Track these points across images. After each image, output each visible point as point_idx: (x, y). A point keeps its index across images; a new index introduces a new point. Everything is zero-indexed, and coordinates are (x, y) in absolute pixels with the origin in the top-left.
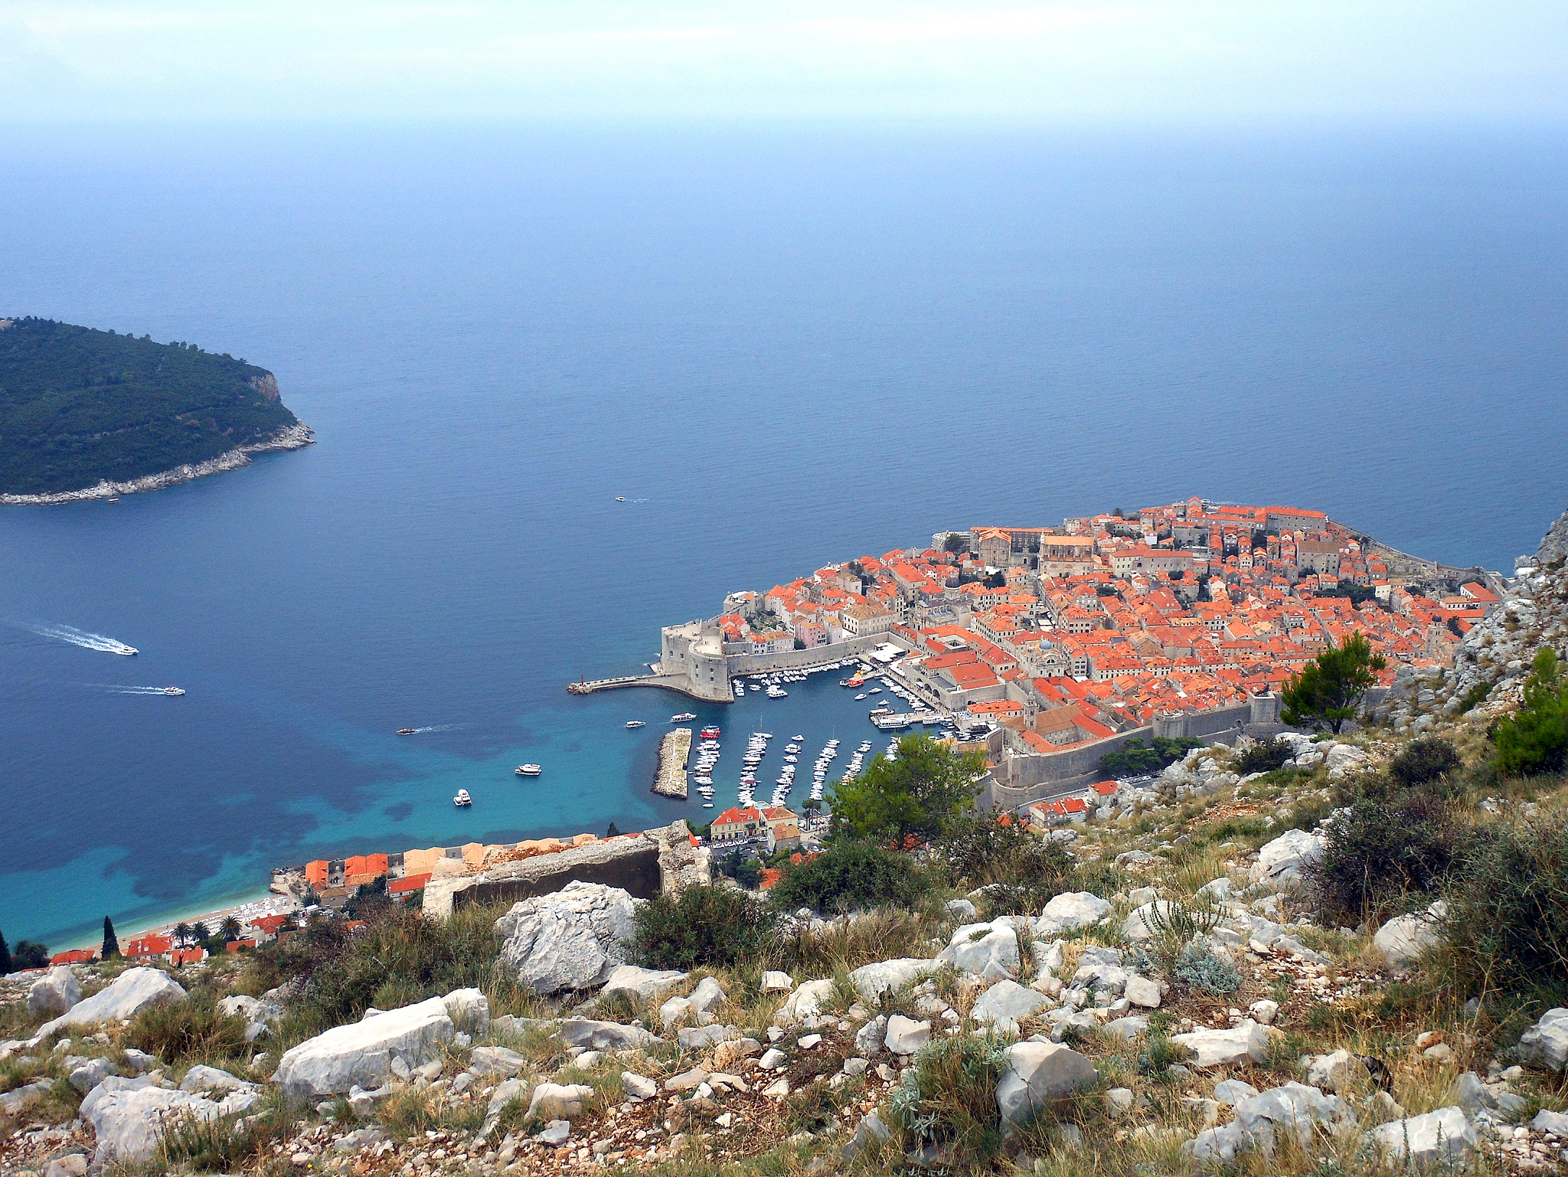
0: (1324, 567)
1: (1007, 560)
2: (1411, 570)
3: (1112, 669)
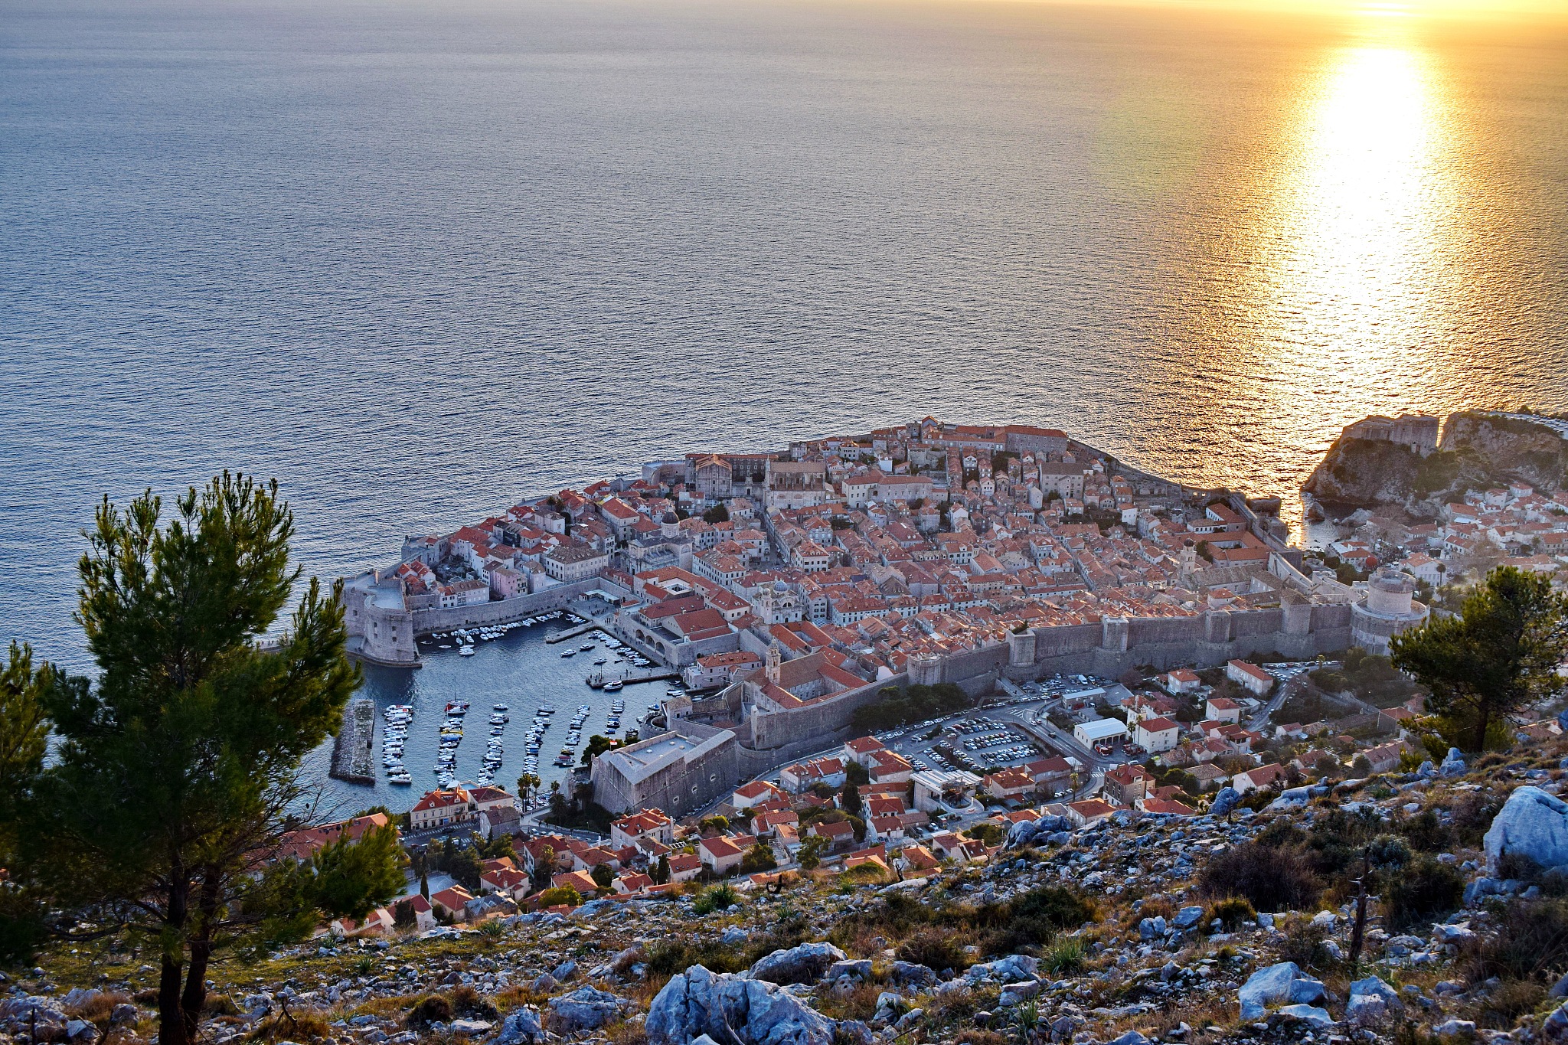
0: (1069, 491)
1: (728, 491)
2: (1156, 492)
3: (855, 611)
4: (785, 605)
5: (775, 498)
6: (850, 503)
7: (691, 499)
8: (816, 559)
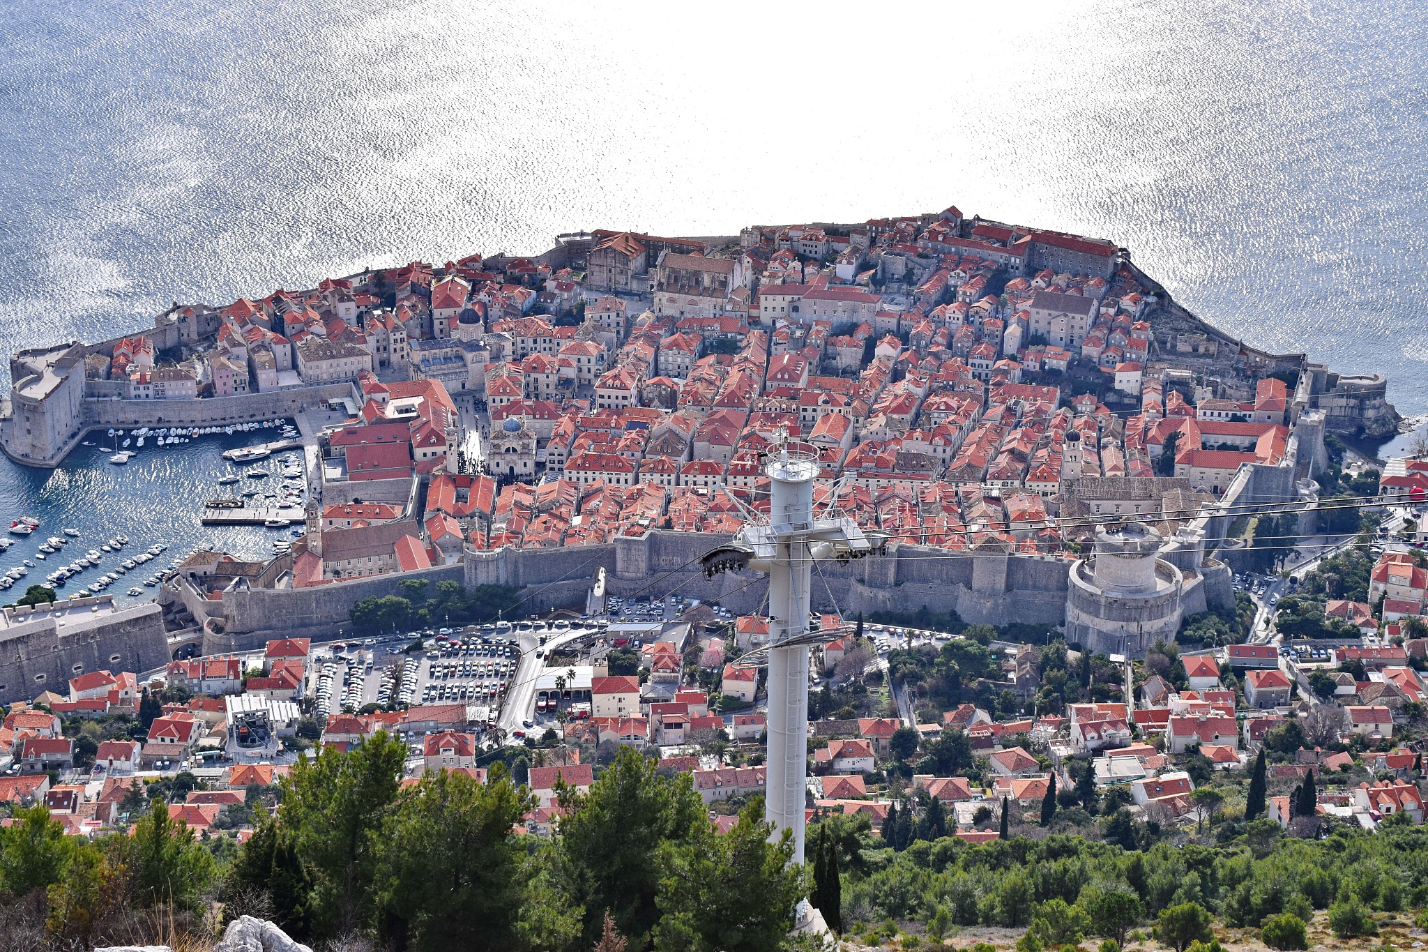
0: (1061, 335)
2: (1201, 350)
3: (585, 469)
4: (508, 450)
5: (664, 301)
6: (762, 319)
7: (557, 291)
8: (614, 393)
